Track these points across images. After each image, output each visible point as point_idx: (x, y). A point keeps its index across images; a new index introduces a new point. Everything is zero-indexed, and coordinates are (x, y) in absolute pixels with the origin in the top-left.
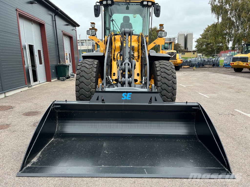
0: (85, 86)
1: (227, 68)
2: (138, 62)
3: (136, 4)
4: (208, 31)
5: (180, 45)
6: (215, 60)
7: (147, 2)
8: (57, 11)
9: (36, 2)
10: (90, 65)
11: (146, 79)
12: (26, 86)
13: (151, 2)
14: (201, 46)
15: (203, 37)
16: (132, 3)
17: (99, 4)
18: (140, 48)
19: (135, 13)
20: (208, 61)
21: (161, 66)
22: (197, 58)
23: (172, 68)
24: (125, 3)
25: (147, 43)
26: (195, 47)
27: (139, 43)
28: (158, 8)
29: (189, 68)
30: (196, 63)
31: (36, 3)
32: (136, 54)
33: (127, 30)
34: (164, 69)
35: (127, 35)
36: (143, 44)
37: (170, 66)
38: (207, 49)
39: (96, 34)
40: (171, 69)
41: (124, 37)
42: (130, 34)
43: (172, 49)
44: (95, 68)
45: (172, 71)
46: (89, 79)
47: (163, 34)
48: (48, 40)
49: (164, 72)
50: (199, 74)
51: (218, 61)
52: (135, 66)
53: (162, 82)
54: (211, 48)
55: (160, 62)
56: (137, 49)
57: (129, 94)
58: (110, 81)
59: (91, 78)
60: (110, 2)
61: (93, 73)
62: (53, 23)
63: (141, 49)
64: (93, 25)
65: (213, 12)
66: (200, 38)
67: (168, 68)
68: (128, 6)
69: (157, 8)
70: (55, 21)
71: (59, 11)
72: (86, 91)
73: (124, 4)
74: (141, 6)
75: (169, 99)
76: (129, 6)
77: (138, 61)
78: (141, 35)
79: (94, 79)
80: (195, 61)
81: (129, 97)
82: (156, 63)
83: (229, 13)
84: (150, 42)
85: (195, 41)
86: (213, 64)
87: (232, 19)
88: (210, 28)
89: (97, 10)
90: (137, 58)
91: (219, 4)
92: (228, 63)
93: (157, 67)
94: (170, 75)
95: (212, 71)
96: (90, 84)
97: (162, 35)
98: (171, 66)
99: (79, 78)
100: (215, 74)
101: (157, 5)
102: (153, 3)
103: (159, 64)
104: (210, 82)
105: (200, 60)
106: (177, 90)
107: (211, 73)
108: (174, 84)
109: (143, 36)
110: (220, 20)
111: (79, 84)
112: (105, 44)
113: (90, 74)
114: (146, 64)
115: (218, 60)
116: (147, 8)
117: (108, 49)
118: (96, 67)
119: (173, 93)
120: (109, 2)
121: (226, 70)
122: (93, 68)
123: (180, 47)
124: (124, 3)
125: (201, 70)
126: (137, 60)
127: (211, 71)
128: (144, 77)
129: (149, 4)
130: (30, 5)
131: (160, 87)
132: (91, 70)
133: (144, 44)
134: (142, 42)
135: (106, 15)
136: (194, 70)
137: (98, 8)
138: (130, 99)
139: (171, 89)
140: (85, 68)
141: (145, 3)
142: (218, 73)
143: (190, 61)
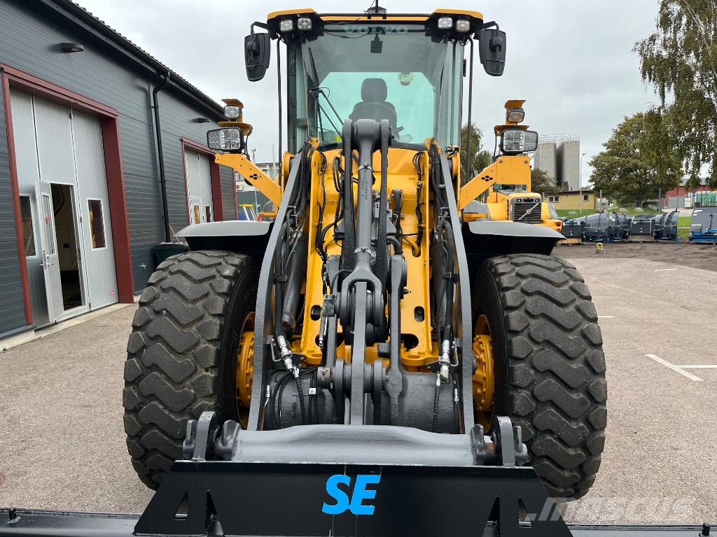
0: (164, 384)
1: (703, 246)
2: (419, 255)
3: (409, 31)
4: (627, 133)
5: (545, 174)
6: (661, 220)
7: (450, 19)
8: (162, 76)
9: (82, 47)
10: (201, 281)
11: (460, 350)
12: (30, 327)
13: (466, 20)
14: (608, 176)
15: (612, 151)
16: (393, 27)
17: (265, 31)
18: (424, 199)
19: (406, 66)
20: (641, 224)
21: (524, 282)
22: (603, 216)
23: (577, 293)
24: (366, 27)
25: (456, 176)
26: (591, 181)
27: (420, 179)
28: (497, 39)
29: (579, 244)
30: (603, 228)
31: (82, 50)
32: (409, 225)
33: (367, 123)
34: (544, 301)
35: (366, 147)
36: (441, 186)
37: (566, 282)
38: (626, 184)
39: (243, 145)
40: (574, 300)
41: (352, 156)
42: (382, 141)
43: (525, 189)
44: (220, 294)
45: (578, 309)
46: (189, 350)
47: (523, 141)
48: (125, 166)
49: (544, 315)
50: (619, 266)
51: (673, 223)
52: (404, 282)
53: (534, 367)
54: (639, 183)
55: (517, 265)
56: (416, 205)
57: (362, 480)
58: (283, 362)
59: (198, 344)
60: (307, 22)
61: (209, 324)
62: (149, 115)
63: (430, 202)
64: (235, 110)
65: (647, 76)
66: (602, 154)
67: (557, 293)
68: (377, 38)
69: (491, 41)
70: (156, 107)
71: (168, 79)
72: (171, 411)
73: (363, 31)
74: (430, 38)
75: (569, 446)
76: (381, 37)
77: (417, 252)
78: (428, 147)
79: (212, 348)
80: (599, 224)
81: (366, 502)
82: (501, 269)
83: (696, 79)
84: (468, 175)
85: (589, 162)
86: (656, 232)
87: (707, 96)
88: (631, 125)
89: (256, 54)
90: (413, 240)
91: (665, 54)
92: (706, 230)
93: (508, 289)
94: (570, 330)
95: (659, 257)
96: (191, 376)
97: (517, 145)
98: (571, 283)
99: (139, 346)
100: (674, 269)
101: (494, 28)
102: (476, 24)
103: (514, 274)
104: (670, 300)
105: (614, 220)
106: (610, 406)
107: (660, 263)
108: (595, 373)
109: (439, 151)
110: (671, 98)
111: (140, 378)
112: (280, 184)
113: (194, 328)
114: (456, 279)
115: (673, 220)
116: (450, 44)
117: (288, 209)
118: (225, 289)
119: (592, 418)
120: (304, 24)
121: (704, 251)
122: (212, 296)
123: (543, 180)
124: (360, 27)
125: (621, 251)
126: (413, 248)
127: (655, 257)
128: (446, 343)
129: (458, 28)
130: (61, 56)
131: (525, 388)
132: (199, 304)
133: (442, 182)
134: (436, 176)
135: (295, 76)
136: (598, 252)
137: (258, 46)
138: (370, 510)
139: (583, 403)
140: (176, 296)
141: (445, 22)
142: (682, 263)
143: (582, 223)
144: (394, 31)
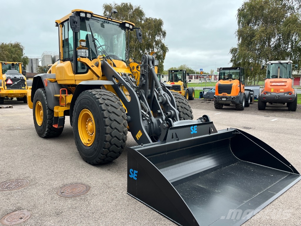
3: (117, 25)
35: (151, 62)
59: (122, 114)
60: (89, 15)
61: (121, 107)
72: (120, 132)
74: (120, 28)
81: (196, 131)
89: (77, 23)
132: (116, 103)
137: (77, 20)
140: (110, 101)
141: (127, 25)
144: (113, 24)
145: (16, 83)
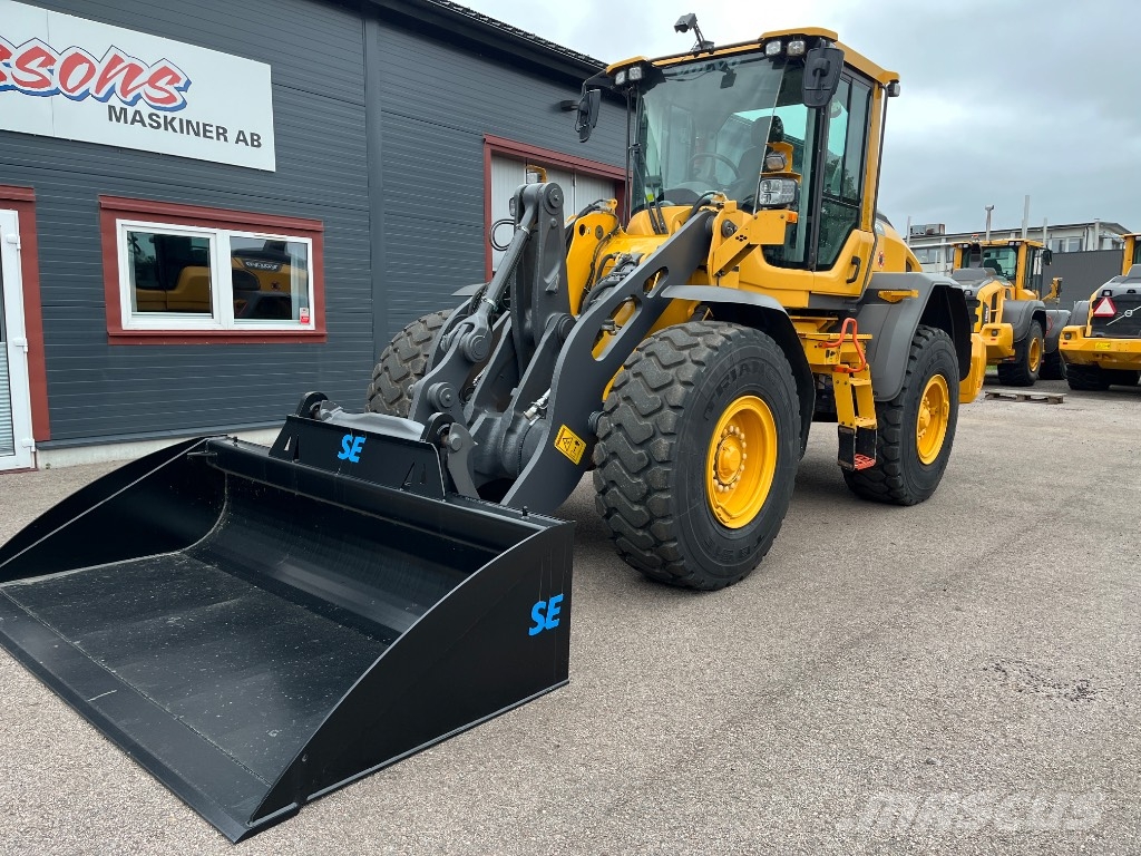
7: (778, 43)
13: (798, 39)
24: (697, 66)
60: (638, 70)
81: (357, 454)
102: (811, 41)
120: (636, 72)
124: (691, 67)
129: (790, 52)
141: (774, 47)
145: (1129, 313)
